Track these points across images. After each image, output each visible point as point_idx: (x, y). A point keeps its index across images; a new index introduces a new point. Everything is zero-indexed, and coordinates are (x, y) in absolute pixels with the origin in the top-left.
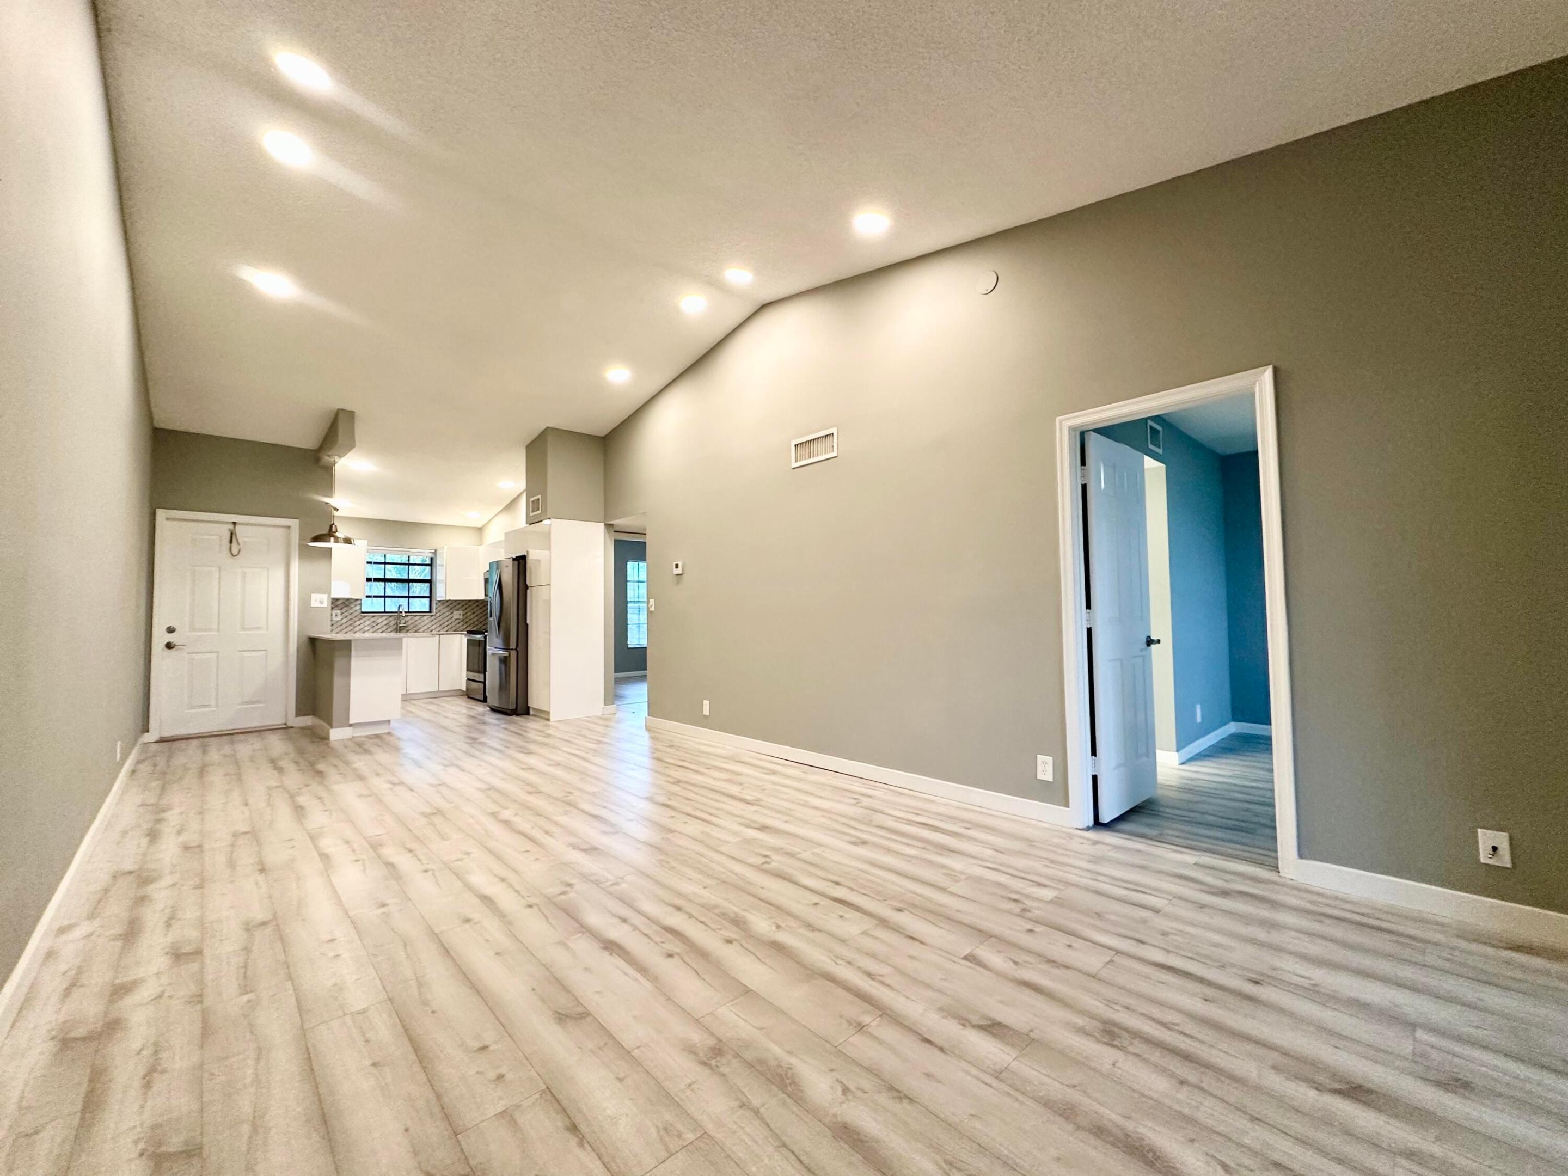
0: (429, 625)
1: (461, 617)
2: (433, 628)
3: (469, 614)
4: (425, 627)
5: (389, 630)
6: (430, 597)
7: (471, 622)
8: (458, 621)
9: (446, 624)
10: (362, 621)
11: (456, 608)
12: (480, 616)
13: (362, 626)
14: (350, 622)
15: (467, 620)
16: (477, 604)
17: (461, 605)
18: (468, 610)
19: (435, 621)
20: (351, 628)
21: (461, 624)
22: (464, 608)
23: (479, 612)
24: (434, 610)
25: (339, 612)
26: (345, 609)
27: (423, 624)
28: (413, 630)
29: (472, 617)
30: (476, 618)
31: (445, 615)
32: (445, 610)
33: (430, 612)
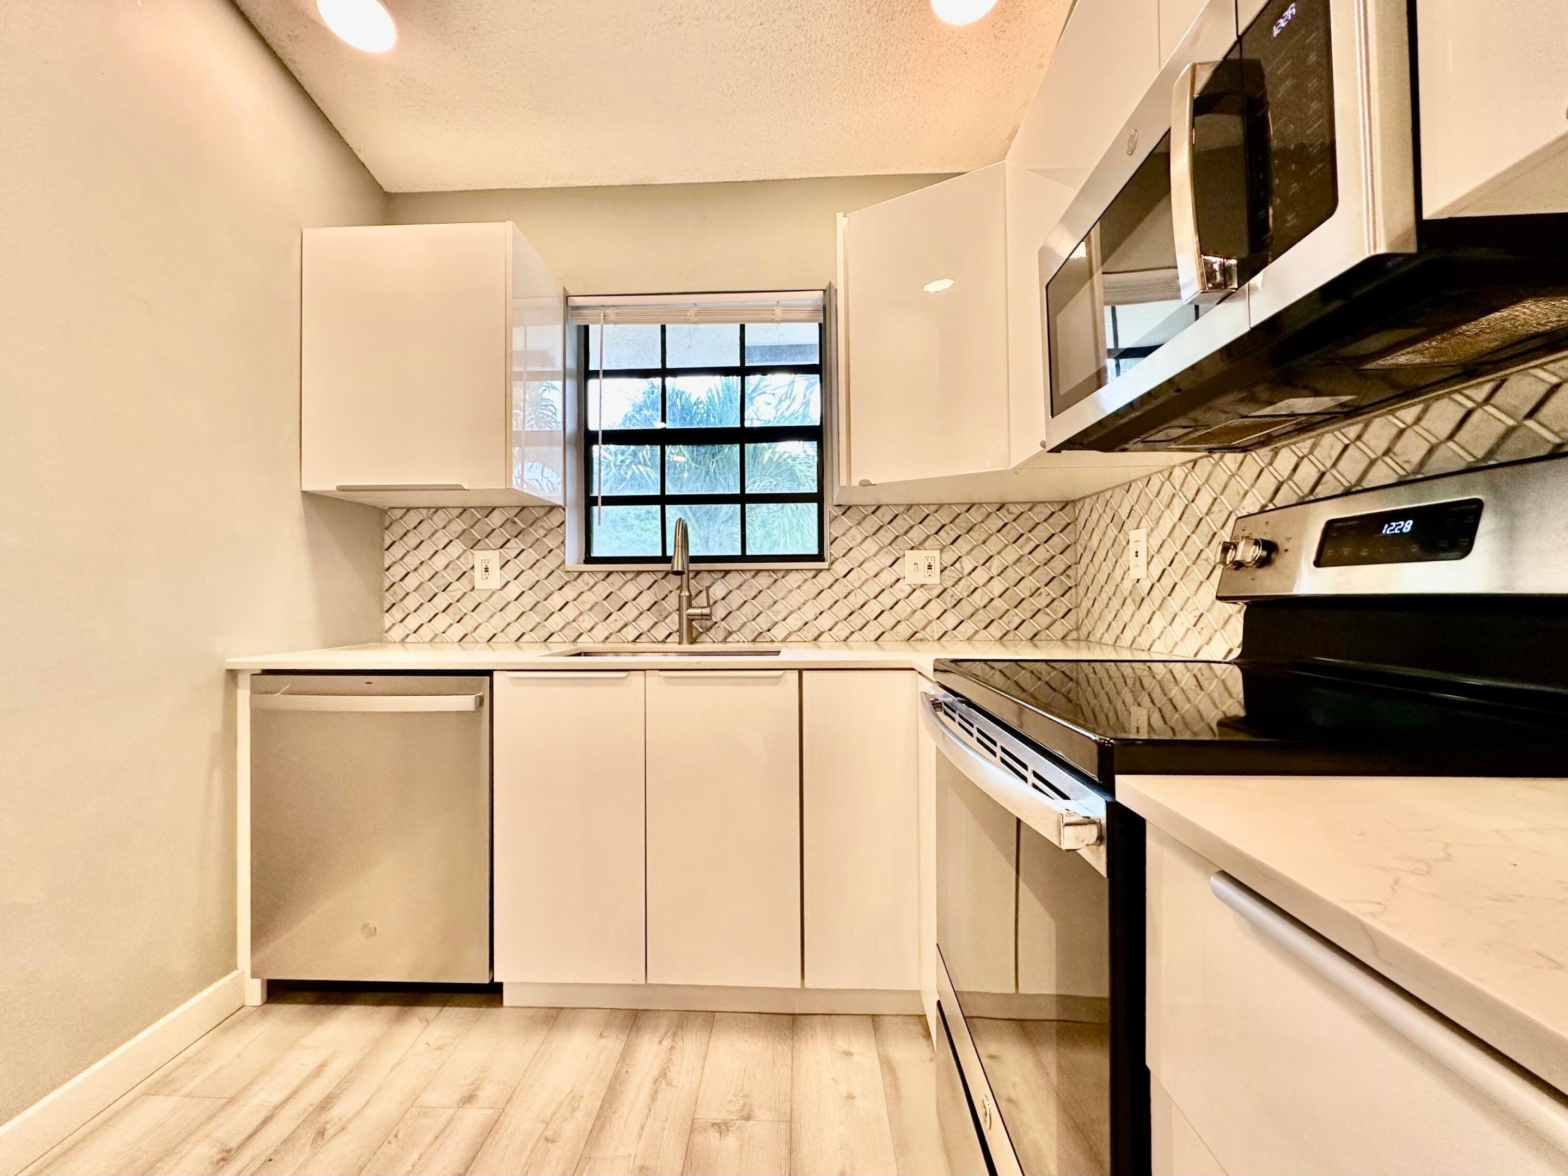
0: (809, 612)
1: (934, 579)
2: (825, 622)
3: (967, 564)
4: (794, 622)
5: (661, 632)
6: (817, 498)
7: (979, 599)
8: (919, 598)
9: (873, 608)
10: (569, 593)
11: (917, 534)
12: (1012, 576)
13: (570, 612)
14: (528, 600)
15: (961, 590)
16: (1005, 516)
17: (932, 524)
18: (963, 546)
19: (827, 597)
20: (534, 618)
21: (935, 609)
22: (945, 537)
23: (1011, 554)
24: (831, 551)
25: (493, 558)
26: (515, 546)
27: (782, 609)
28: (748, 633)
29: (980, 576)
30: (997, 586)
31: (871, 568)
32: (871, 546)
33: (819, 557)
